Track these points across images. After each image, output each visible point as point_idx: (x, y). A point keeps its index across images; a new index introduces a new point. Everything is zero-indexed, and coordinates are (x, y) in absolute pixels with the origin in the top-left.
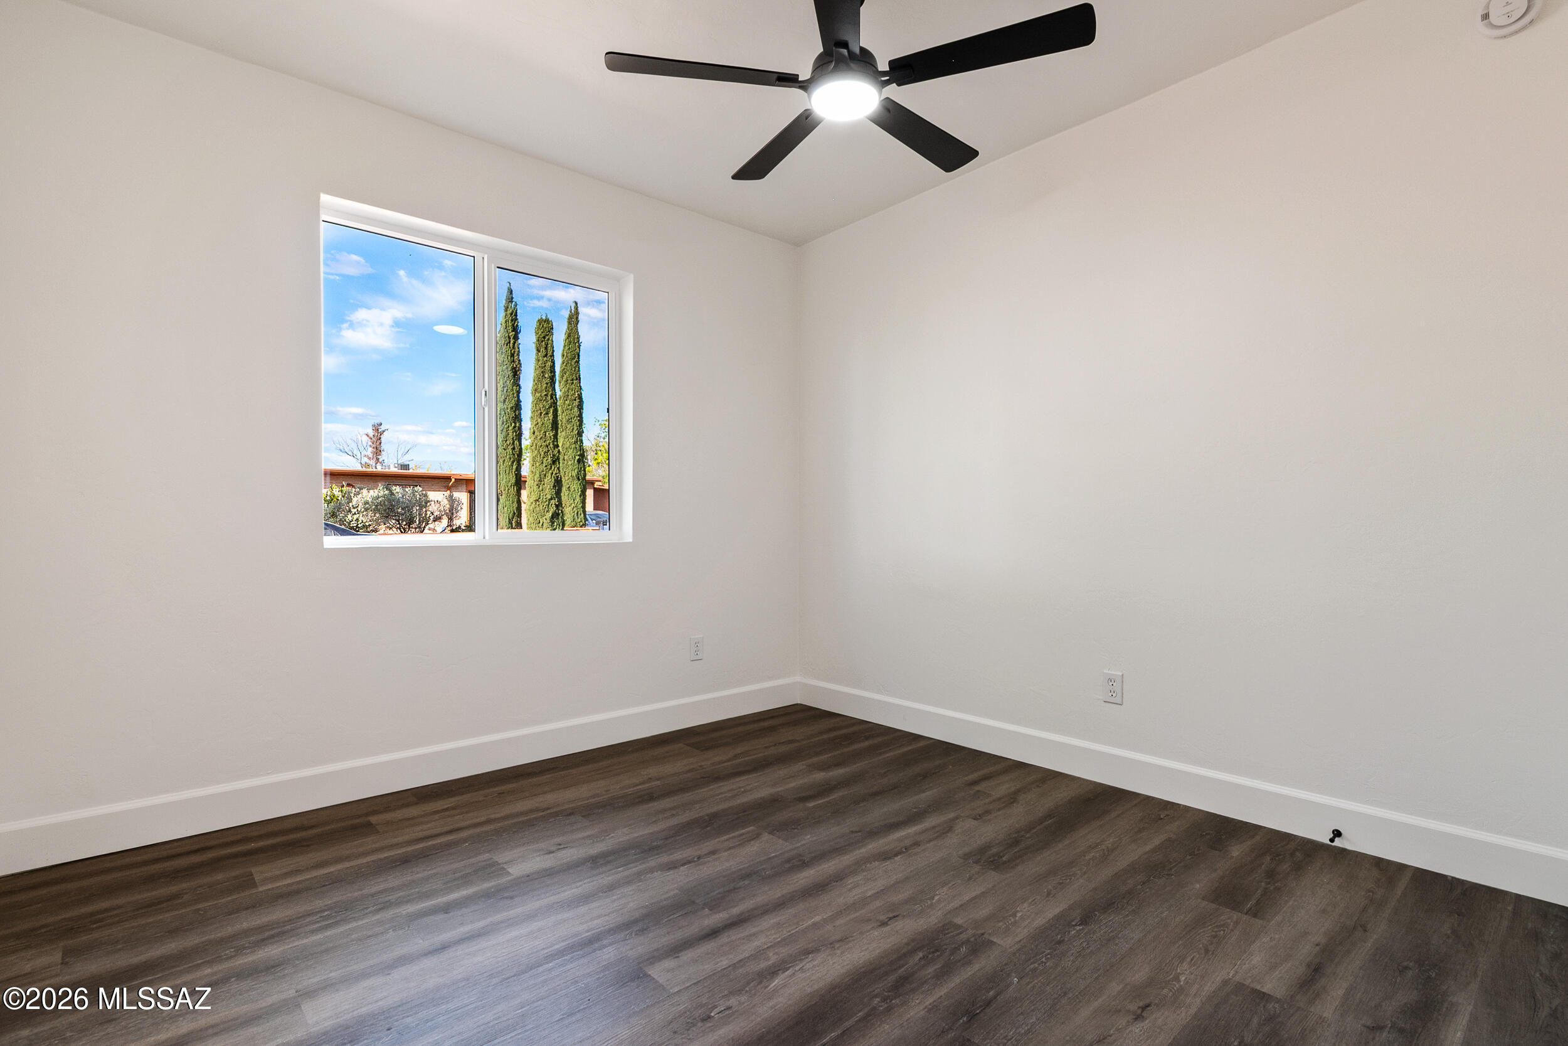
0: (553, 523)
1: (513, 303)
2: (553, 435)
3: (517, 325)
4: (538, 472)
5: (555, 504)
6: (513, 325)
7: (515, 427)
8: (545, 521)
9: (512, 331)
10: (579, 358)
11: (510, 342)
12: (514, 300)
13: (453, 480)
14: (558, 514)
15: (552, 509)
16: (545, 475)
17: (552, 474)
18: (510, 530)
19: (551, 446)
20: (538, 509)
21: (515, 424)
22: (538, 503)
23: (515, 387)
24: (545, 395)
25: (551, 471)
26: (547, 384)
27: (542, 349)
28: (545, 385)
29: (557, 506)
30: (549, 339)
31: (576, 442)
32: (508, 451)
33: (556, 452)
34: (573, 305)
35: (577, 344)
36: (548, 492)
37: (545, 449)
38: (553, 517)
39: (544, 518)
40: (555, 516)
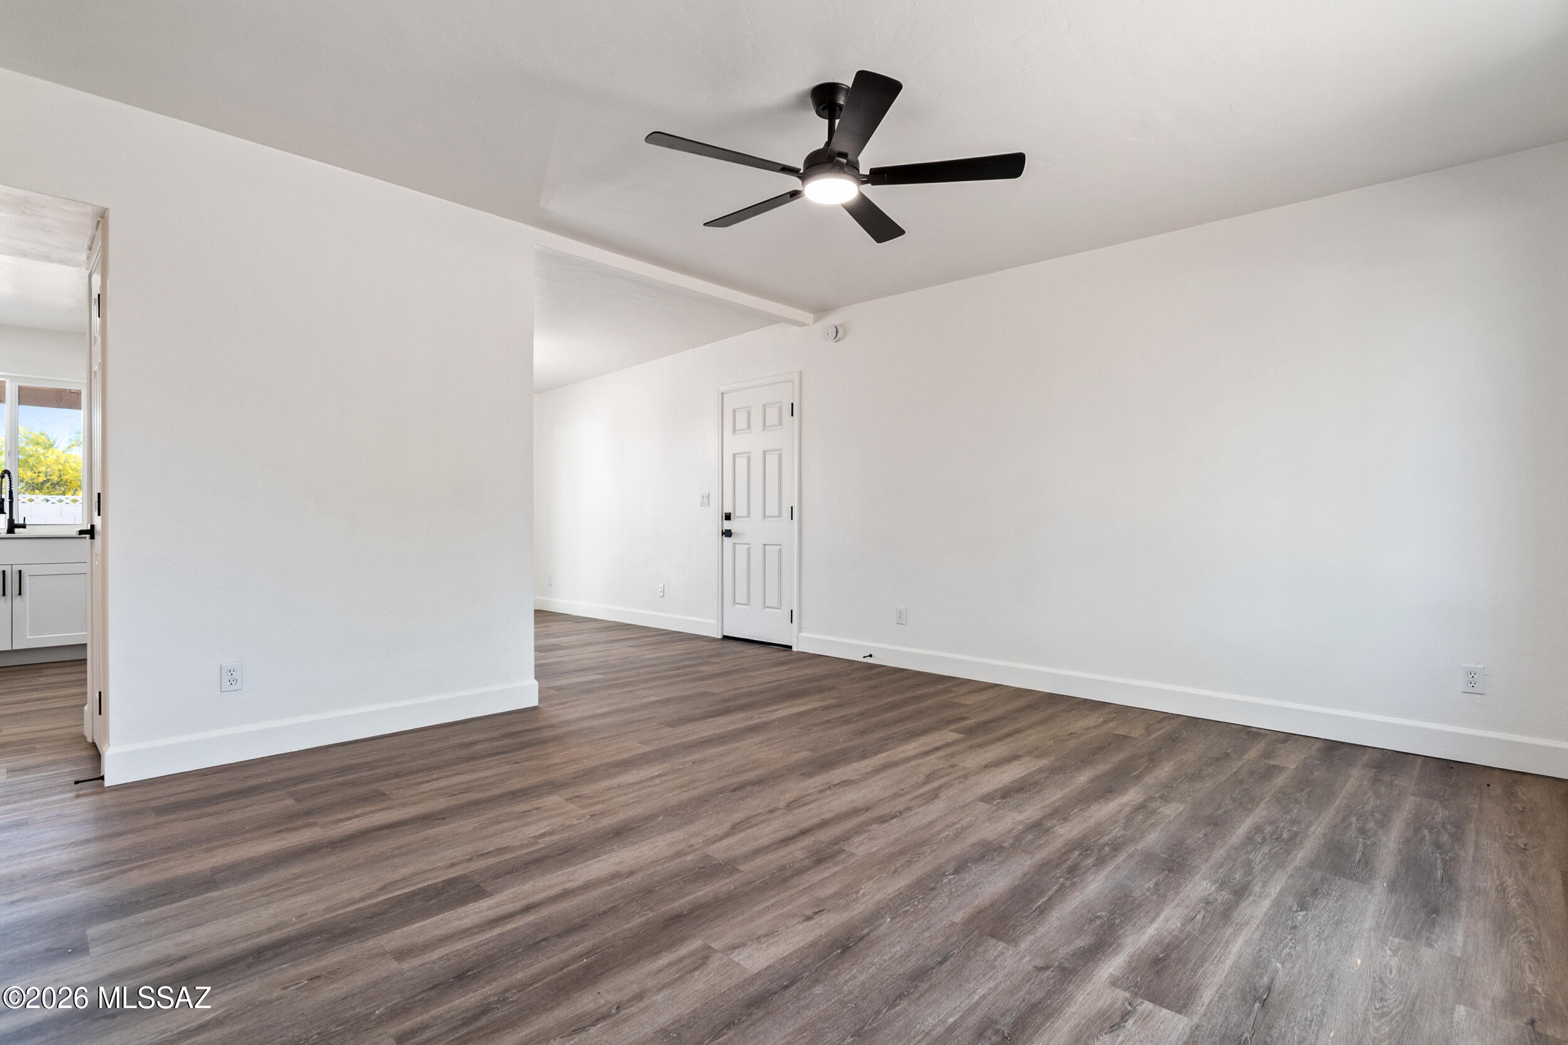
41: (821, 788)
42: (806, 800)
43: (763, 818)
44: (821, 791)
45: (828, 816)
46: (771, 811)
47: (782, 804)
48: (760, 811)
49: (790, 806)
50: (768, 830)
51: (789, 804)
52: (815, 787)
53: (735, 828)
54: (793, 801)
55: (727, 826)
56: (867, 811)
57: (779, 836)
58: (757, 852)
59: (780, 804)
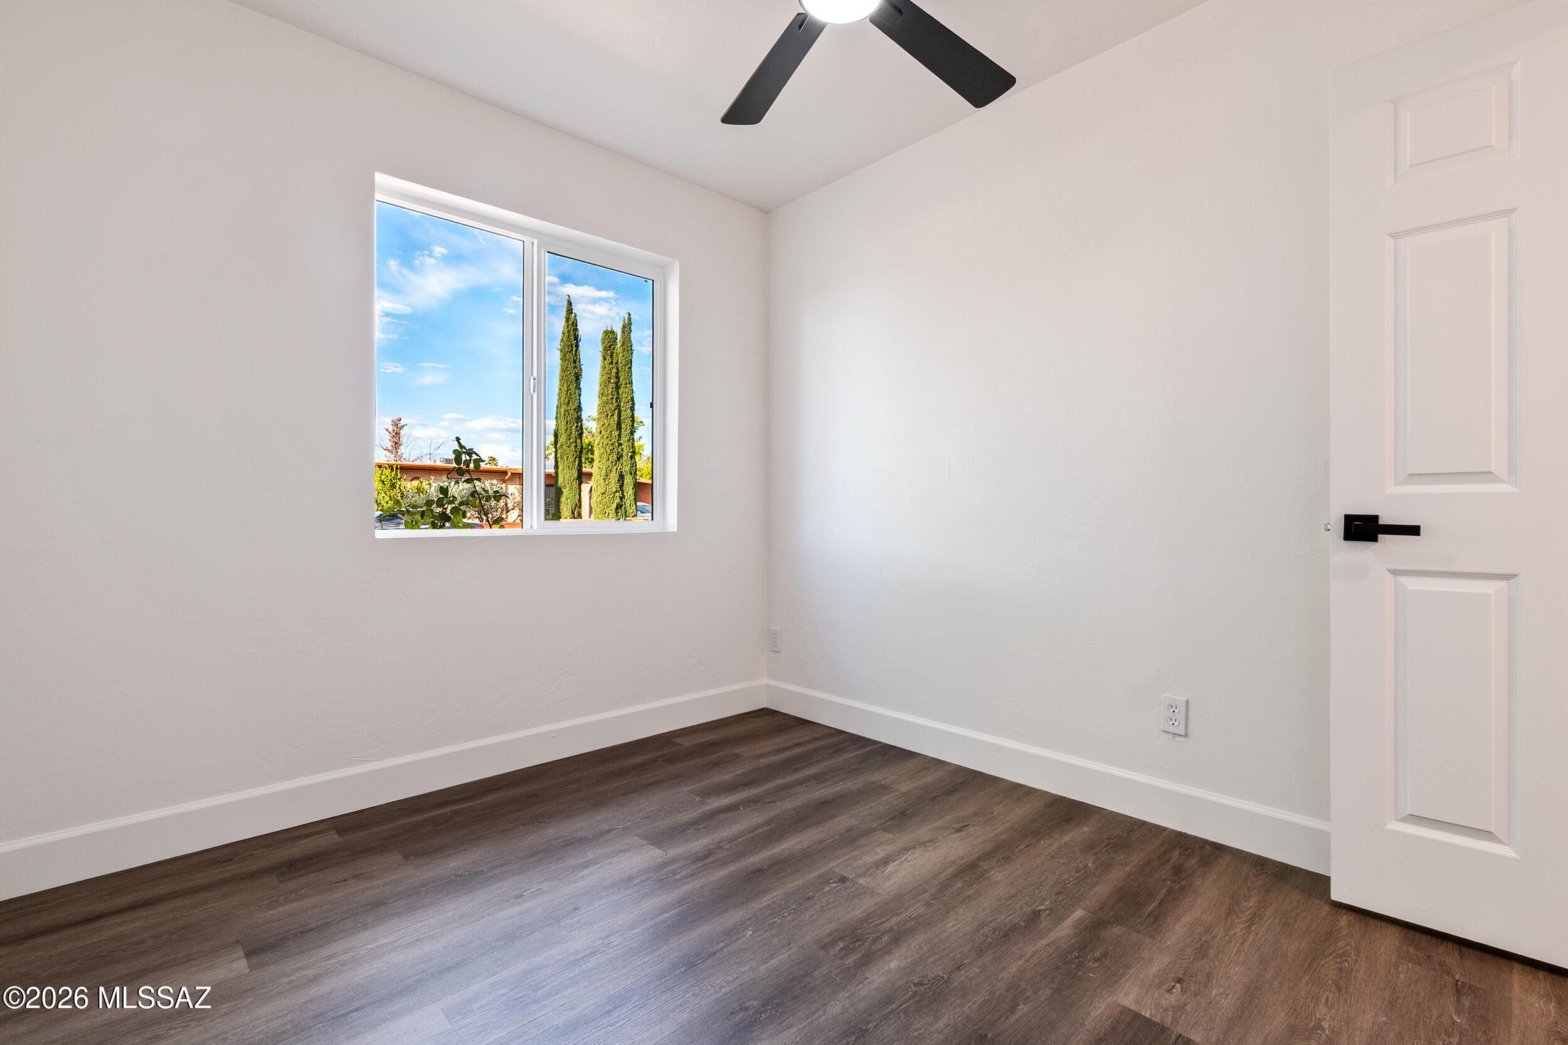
0: (617, 513)
1: (573, 314)
2: (618, 435)
3: (578, 334)
4: (604, 468)
5: (619, 497)
6: (575, 334)
7: (577, 427)
8: (610, 512)
9: (574, 340)
10: (631, 364)
11: (572, 350)
12: (573, 311)
13: (509, 474)
14: (622, 506)
15: (618, 500)
16: (611, 471)
17: (617, 469)
18: (573, 520)
19: (616, 444)
20: (604, 501)
21: (577, 423)
22: (604, 496)
23: (577, 391)
24: (611, 398)
25: (615, 467)
26: (613, 388)
27: (608, 358)
28: (611, 390)
29: (621, 498)
30: (614, 348)
31: (629, 440)
32: (571, 448)
33: (620, 450)
34: (627, 316)
35: (630, 352)
36: (614, 485)
37: (611, 447)
38: (617, 508)
39: (609, 509)
40: (619, 507)
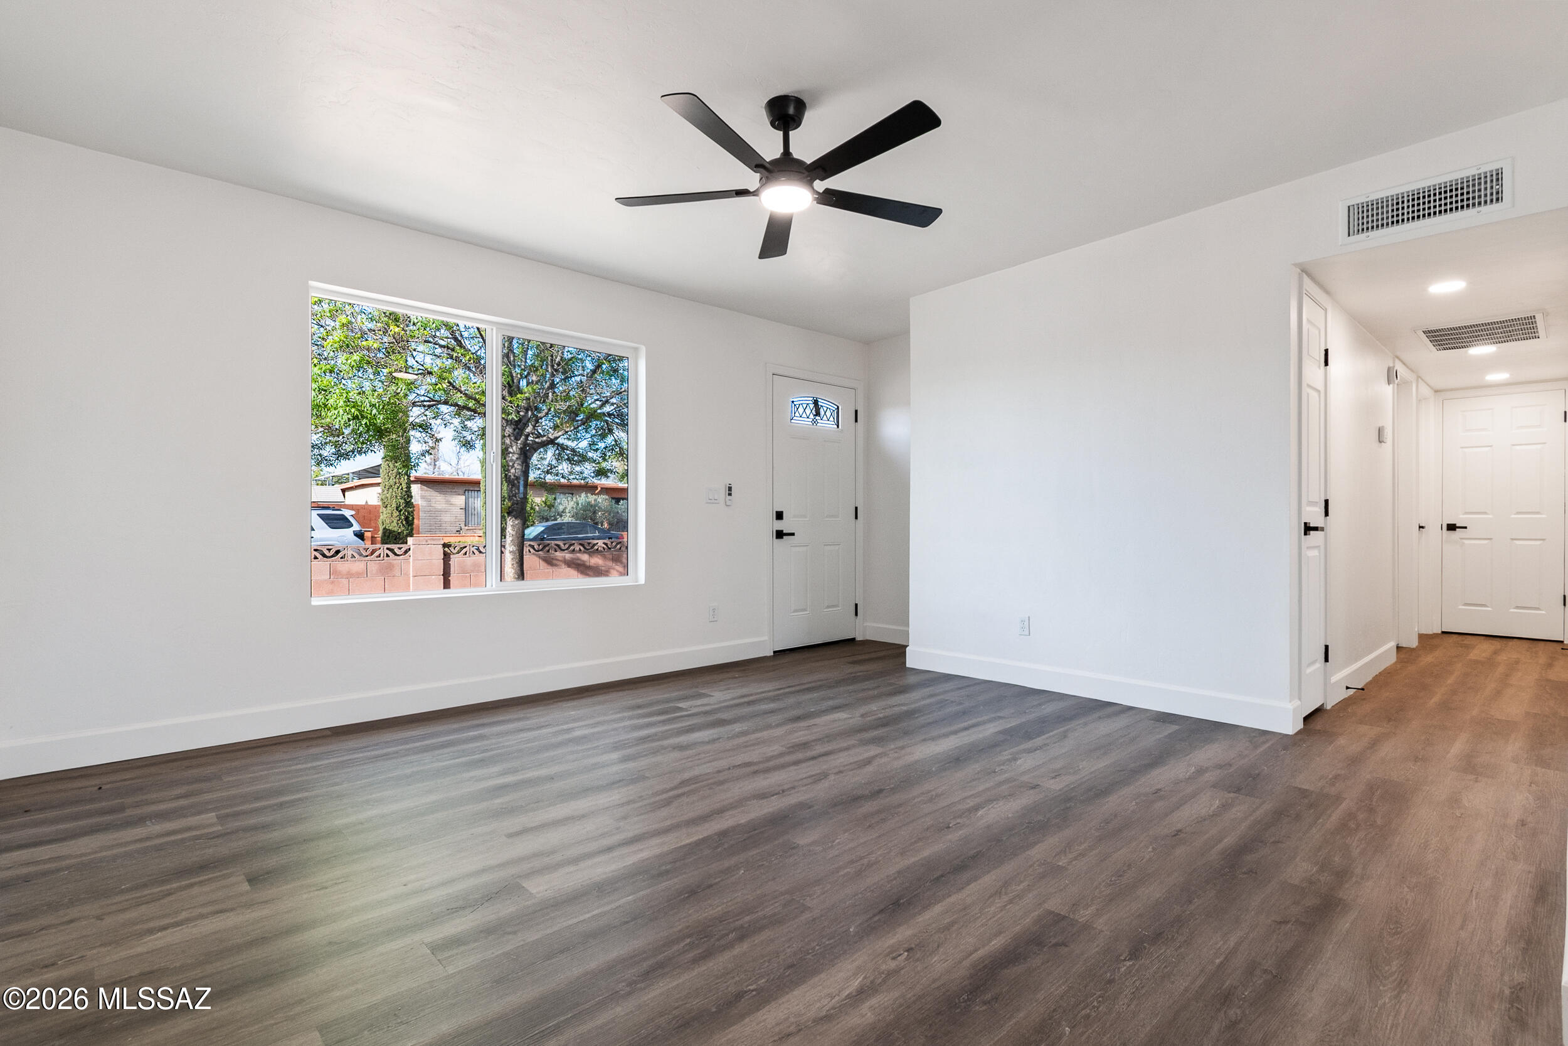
41: (793, 791)
42: (810, 780)
43: (846, 768)
44: (793, 788)
45: (792, 768)
46: (841, 772)
47: (832, 777)
48: (851, 773)
49: (824, 775)
50: (842, 760)
51: (825, 777)
52: (798, 792)
53: (868, 761)
54: (821, 780)
55: (876, 763)
56: (757, 771)
57: (832, 757)
58: (847, 749)
59: (833, 778)
